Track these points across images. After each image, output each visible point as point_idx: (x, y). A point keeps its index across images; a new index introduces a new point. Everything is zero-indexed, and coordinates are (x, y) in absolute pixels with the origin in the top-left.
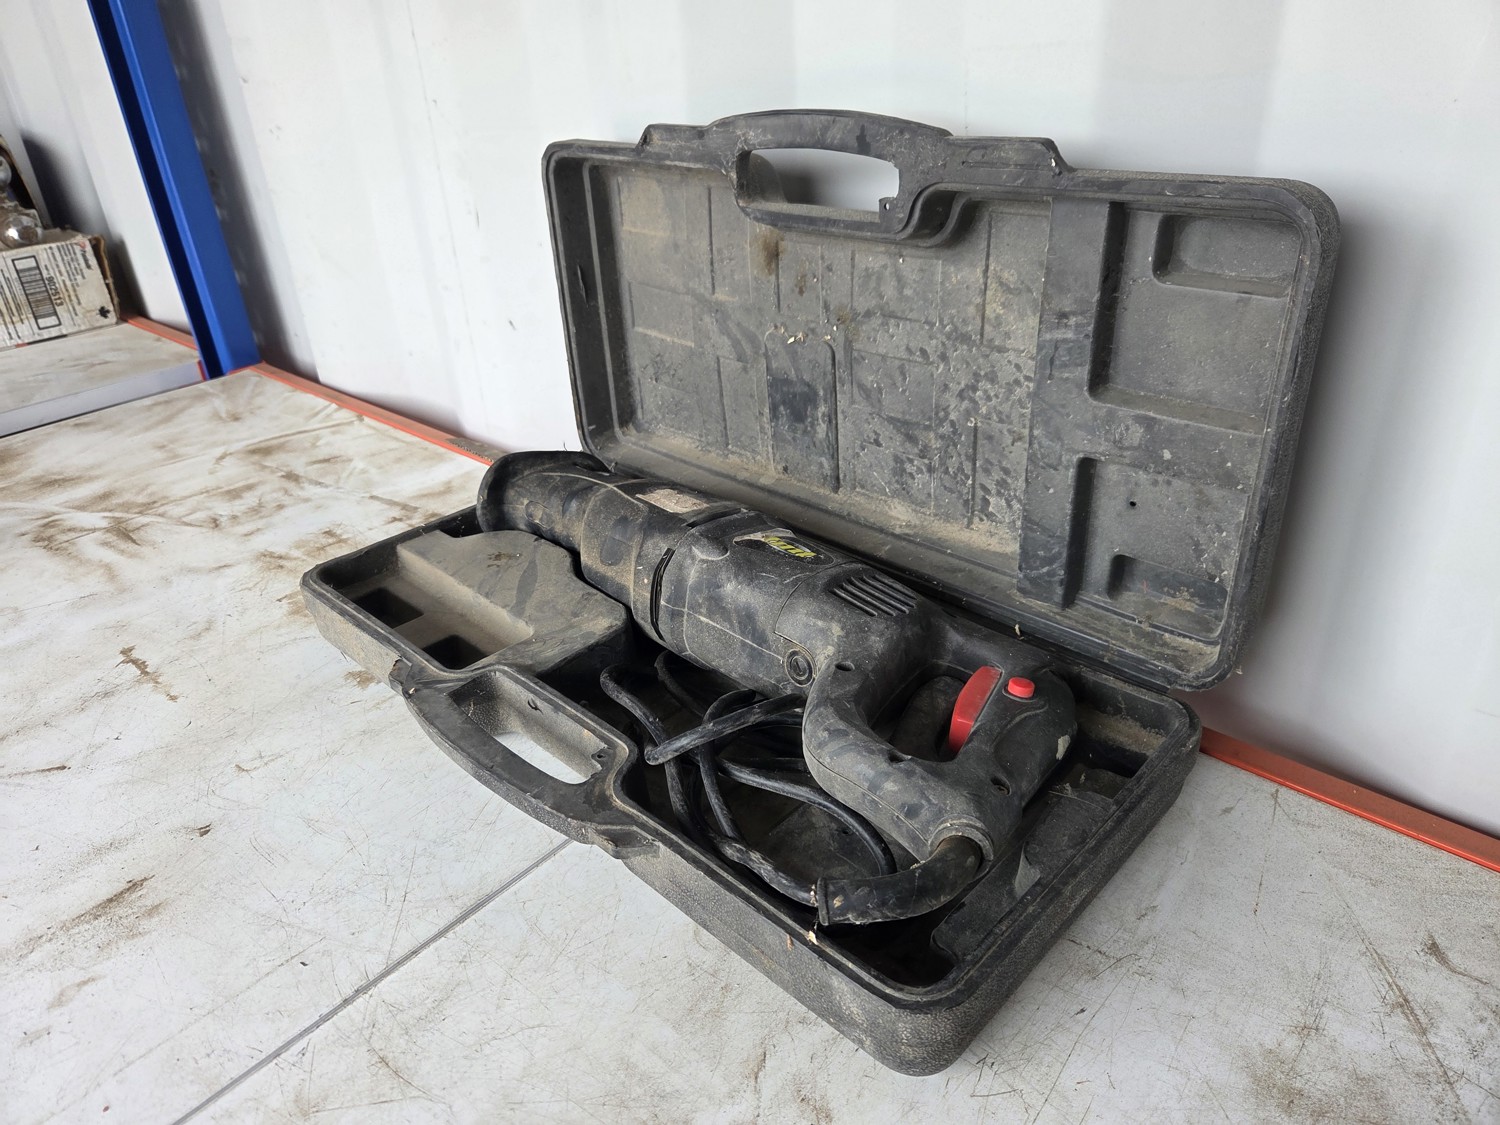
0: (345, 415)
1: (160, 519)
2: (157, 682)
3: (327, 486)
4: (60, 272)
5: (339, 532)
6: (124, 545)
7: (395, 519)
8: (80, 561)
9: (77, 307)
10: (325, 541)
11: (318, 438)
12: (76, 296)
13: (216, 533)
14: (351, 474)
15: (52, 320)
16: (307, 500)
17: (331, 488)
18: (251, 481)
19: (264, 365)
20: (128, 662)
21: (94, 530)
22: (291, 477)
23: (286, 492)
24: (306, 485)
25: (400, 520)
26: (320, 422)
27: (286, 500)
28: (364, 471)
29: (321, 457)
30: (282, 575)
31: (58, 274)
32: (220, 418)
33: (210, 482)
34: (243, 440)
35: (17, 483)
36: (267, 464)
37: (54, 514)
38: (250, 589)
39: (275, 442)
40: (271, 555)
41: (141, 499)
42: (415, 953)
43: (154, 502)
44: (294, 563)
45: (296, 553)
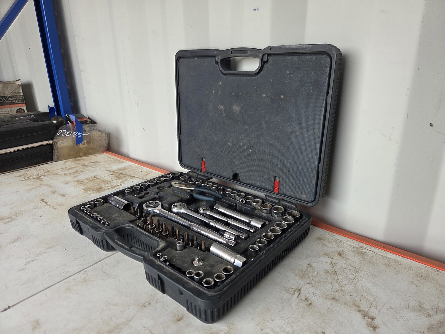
1: (50, 174)
2: (50, 206)
3: (94, 168)
5: (97, 177)
7: (111, 175)
10: (93, 179)
11: (92, 157)
13: (65, 177)
14: (100, 165)
16: (89, 170)
18: (74, 166)
20: (43, 202)
22: (84, 165)
23: (83, 168)
24: (89, 167)
25: (113, 175)
27: (83, 170)
28: (103, 165)
29: (93, 161)
30: (82, 185)
33: (64, 167)
36: (79, 163)
38: (74, 188)
40: (79, 181)
44: (85, 183)
45: (86, 181)
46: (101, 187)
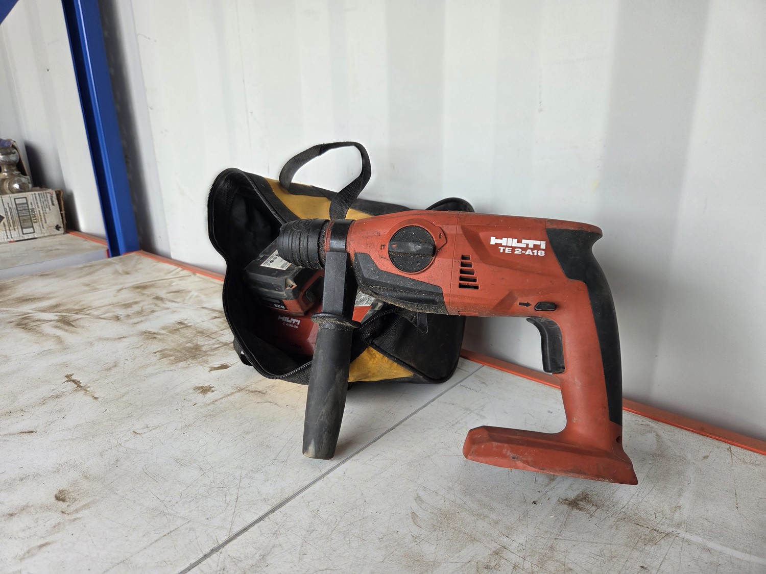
0: (185, 272)
1: (88, 317)
2: (86, 391)
3: (178, 303)
4: (38, 206)
5: (186, 322)
6: (67, 327)
7: (216, 317)
8: (42, 334)
9: (44, 224)
10: (178, 326)
11: (172, 282)
12: (45, 219)
13: (118, 322)
14: (191, 297)
15: (31, 230)
16: (168, 309)
17: (181, 304)
18: (136, 300)
19: (142, 251)
20: (70, 381)
21: (51, 321)
22: (157, 298)
23: (156, 305)
24: (167, 302)
25: (219, 317)
26: (173, 275)
27: (156, 308)
28: (197, 296)
29: (174, 290)
30: (155, 342)
31: (37, 207)
32: (120, 273)
33: (115, 300)
34: (132, 282)
35: (8, 300)
36: (146, 293)
37: (28, 313)
38: (138, 348)
39: (148, 284)
40: (149, 332)
41: (76, 307)
42: (246, 529)
43: (84, 309)
44: (162, 336)
45: (163, 332)
46: (197, 345)
